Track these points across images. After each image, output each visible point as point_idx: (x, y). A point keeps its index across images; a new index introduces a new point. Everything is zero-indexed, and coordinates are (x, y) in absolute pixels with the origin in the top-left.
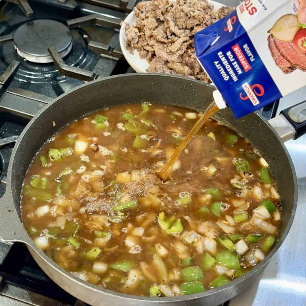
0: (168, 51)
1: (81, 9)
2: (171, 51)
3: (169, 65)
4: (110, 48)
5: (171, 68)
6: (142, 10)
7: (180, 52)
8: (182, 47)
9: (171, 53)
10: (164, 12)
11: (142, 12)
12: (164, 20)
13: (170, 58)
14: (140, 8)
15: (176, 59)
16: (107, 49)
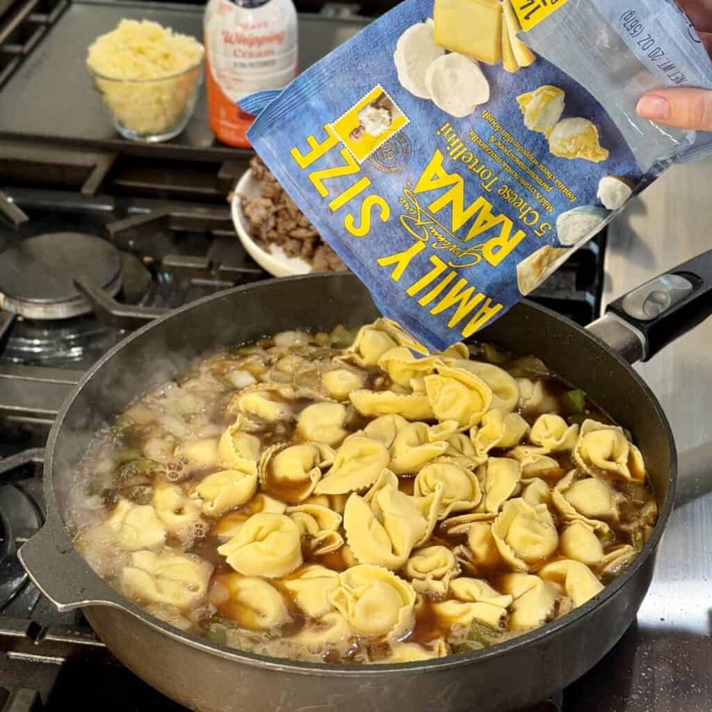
1: (129, 210)
16: (203, 266)
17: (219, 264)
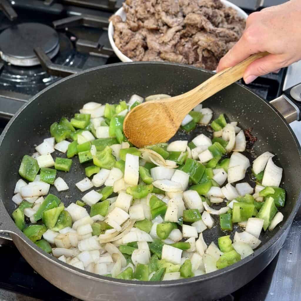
0: (161, 42)
1: (68, 12)
2: (163, 42)
3: (162, 55)
4: (99, 46)
5: (164, 58)
6: (131, 5)
7: (173, 42)
8: (175, 36)
9: (164, 43)
10: (154, 4)
11: (131, 7)
12: (155, 12)
13: (162, 49)
14: (129, 3)
15: (170, 49)
16: (95, 46)
17: (103, 46)
